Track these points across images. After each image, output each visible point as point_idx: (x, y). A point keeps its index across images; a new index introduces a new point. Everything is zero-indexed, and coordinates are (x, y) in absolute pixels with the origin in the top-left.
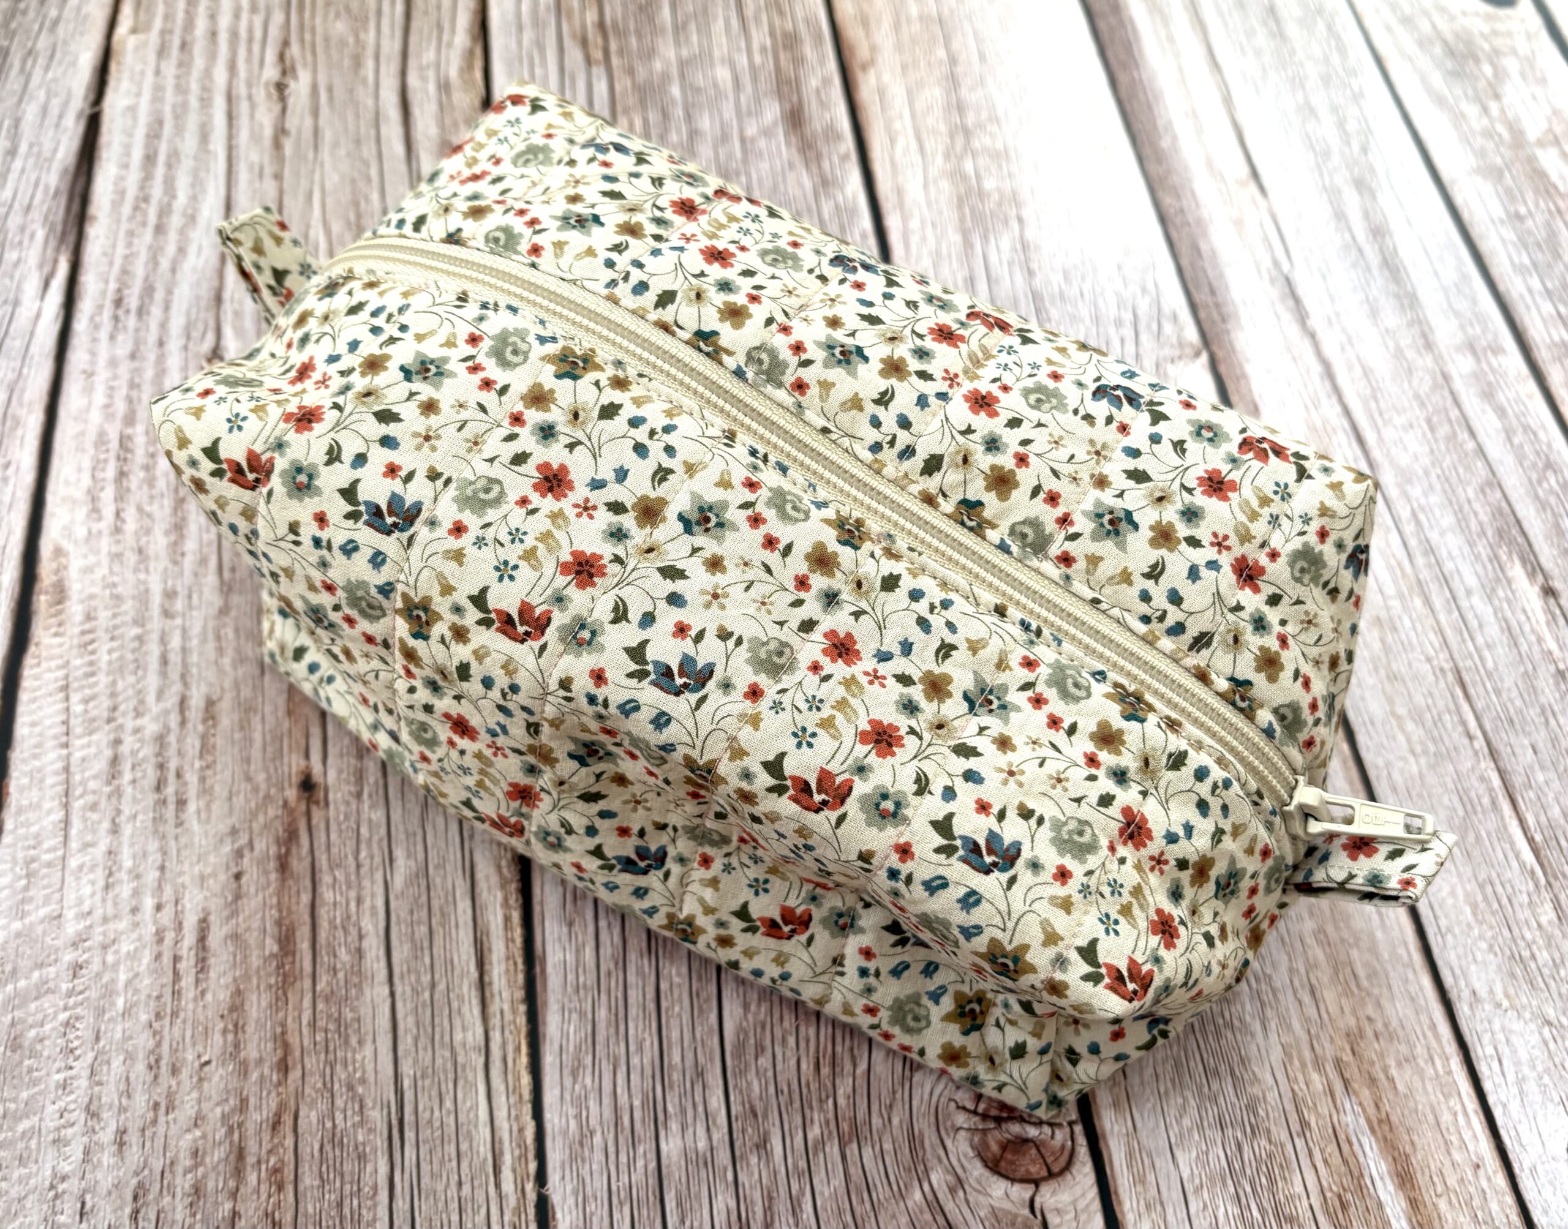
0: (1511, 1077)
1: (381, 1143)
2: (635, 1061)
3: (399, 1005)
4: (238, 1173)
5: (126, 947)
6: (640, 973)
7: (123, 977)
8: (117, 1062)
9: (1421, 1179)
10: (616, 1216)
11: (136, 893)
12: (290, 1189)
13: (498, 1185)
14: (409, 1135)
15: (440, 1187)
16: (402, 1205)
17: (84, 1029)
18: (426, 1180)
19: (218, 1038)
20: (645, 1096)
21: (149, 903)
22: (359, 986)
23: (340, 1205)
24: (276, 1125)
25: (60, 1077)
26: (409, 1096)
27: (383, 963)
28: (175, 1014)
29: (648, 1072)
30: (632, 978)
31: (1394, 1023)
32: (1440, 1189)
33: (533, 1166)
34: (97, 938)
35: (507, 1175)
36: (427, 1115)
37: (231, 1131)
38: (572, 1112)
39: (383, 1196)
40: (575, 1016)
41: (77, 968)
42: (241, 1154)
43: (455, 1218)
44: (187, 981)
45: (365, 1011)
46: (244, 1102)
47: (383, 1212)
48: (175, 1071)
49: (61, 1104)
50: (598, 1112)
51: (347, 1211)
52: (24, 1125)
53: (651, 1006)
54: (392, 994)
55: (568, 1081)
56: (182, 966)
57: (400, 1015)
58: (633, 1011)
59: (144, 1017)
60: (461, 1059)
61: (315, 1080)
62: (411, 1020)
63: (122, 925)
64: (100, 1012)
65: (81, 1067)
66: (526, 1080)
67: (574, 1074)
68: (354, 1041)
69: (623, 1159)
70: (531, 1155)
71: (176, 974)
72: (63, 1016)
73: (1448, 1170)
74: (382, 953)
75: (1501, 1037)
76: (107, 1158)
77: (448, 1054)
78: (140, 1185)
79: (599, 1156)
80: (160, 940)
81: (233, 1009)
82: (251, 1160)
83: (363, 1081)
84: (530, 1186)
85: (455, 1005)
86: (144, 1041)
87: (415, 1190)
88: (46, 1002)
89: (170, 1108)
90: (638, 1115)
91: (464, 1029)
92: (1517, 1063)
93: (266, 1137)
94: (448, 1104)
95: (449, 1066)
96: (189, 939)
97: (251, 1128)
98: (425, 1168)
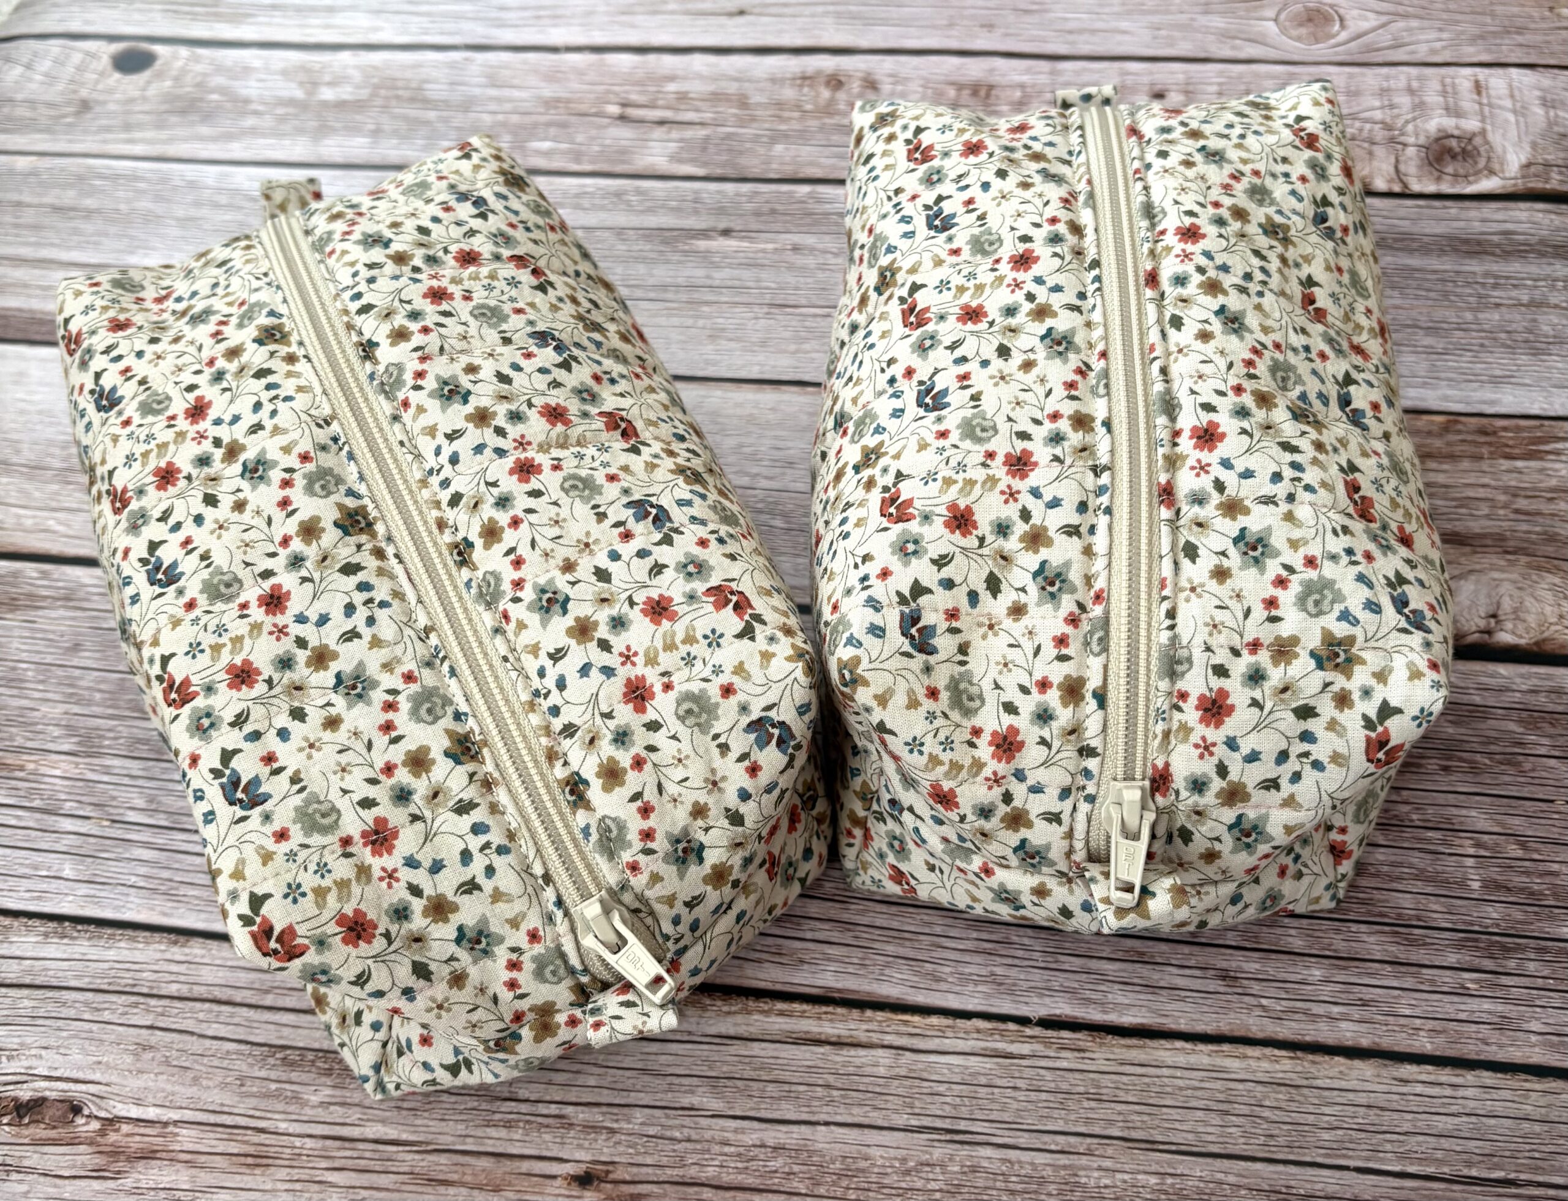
1: (965, 1151)
2: (938, 930)
3: (839, 1119)
6: (862, 912)
10: (1066, 967)
13: (1022, 1057)
14: (962, 1125)
15: (1015, 1105)
16: (1023, 1140)
18: (1006, 1117)
20: (969, 927)
22: (811, 1153)
23: (1013, 1192)
26: (927, 1122)
27: (795, 1128)
29: (949, 921)
30: (865, 920)
33: (1011, 1026)
35: (1014, 1048)
36: (947, 1108)
38: (971, 987)
39: (1012, 1154)
40: (887, 971)
43: (1044, 1096)
45: (838, 1150)
47: (1026, 1156)
50: (975, 967)
51: (1019, 1187)
53: (894, 909)
54: (827, 1124)
55: (943, 986)
57: (849, 1120)
58: (895, 924)
60: (903, 1072)
62: (856, 1110)
66: (934, 1020)
67: (938, 980)
68: (863, 1164)
69: (1020, 953)
70: (1001, 1026)
74: (784, 1128)
77: (896, 1083)
79: (1013, 972)
83: (904, 1160)
84: (1028, 1031)
85: (851, 1070)
87: (1013, 1126)
90: (985, 936)
91: (876, 1065)
94: (942, 1088)
95: (908, 1083)
98: (994, 1116)
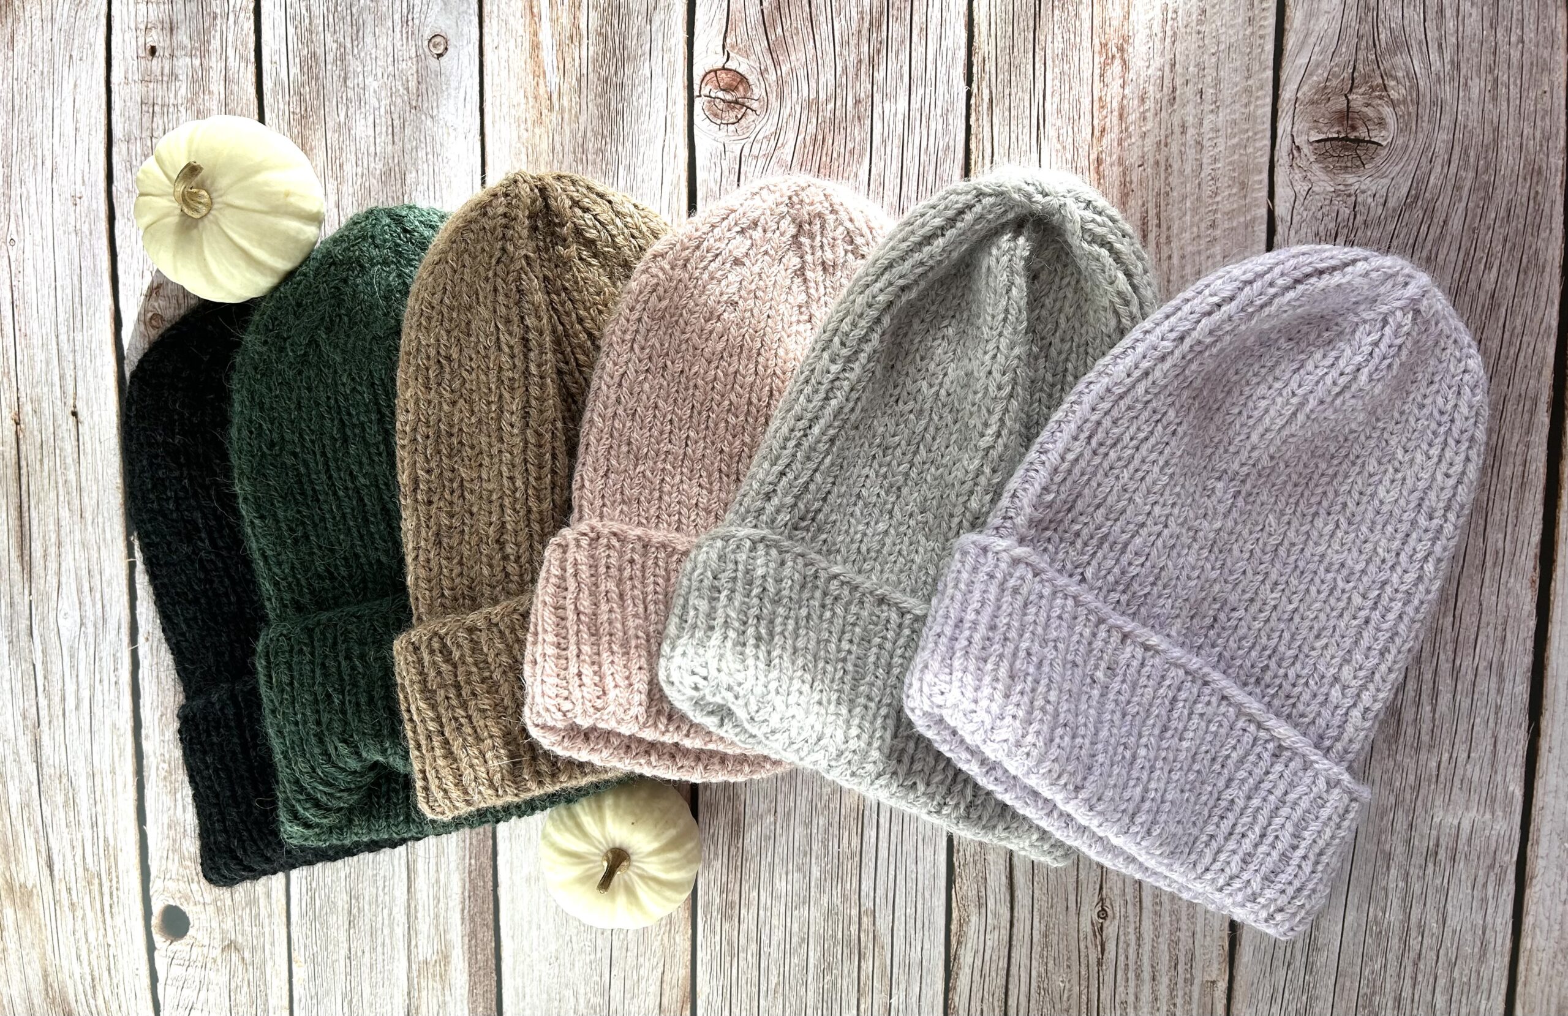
0: (462, 91)
1: (1049, 116)
2: (916, 153)
4: (1122, 108)
5: (1187, 235)
7: (1188, 218)
8: (1188, 170)
9: (527, 45)
11: (1183, 267)
12: (1096, 98)
13: (991, 92)
15: (1020, 92)
16: (1040, 83)
17: (1207, 191)
19: (1135, 179)
20: (913, 134)
21: (1175, 260)
24: (1103, 131)
25: (1218, 165)
26: (1034, 140)
28: (1158, 194)
31: (514, 126)
32: (519, 40)
33: (973, 102)
34: (1203, 242)
35: (986, 98)
36: (1025, 132)
37: (1127, 129)
38: (951, 128)
39: (1049, 89)
41: (1213, 225)
42: (1121, 116)
43: (1013, 77)
44: (1152, 213)
46: (1120, 144)
47: (1050, 83)
48: (1157, 163)
49: (1217, 150)
50: (938, 126)
51: (1067, 86)
52: (1236, 140)
55: (951, 143)
56: (1155, 221)
58: (915, 179)
59: (1175, 194)
60: (1006, 157)
61: (1083, 153)
63: (1189, 249)
64: (1199, 199)
65: (1207, 170)
66: (973, 148)
69: (927, 100)
70: (973, 108)
71: (1159, 218)
72: (1218, 199)
73: (512, 47)
75: (460, 112)
76: (1190, 120)
78: (1172, 105)
80: (1168, 237)
81: (1127, 195)
82: (1116, 113)
83: (1057, 151)
84: (975, 91)
86: (1174, 180)
88: (1228, 207)
89: (1159, 143)
90: (918, 121)
92: (456, 97)
93: (1108, 125)
94: (1014, 135)
96: (1152, 237)
97: (1116, 130)
98: (1027, 103)
